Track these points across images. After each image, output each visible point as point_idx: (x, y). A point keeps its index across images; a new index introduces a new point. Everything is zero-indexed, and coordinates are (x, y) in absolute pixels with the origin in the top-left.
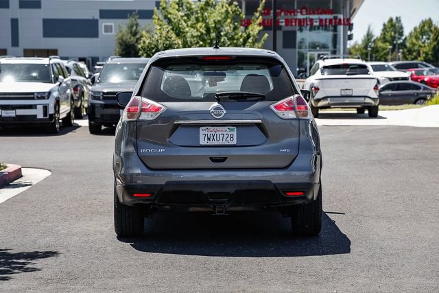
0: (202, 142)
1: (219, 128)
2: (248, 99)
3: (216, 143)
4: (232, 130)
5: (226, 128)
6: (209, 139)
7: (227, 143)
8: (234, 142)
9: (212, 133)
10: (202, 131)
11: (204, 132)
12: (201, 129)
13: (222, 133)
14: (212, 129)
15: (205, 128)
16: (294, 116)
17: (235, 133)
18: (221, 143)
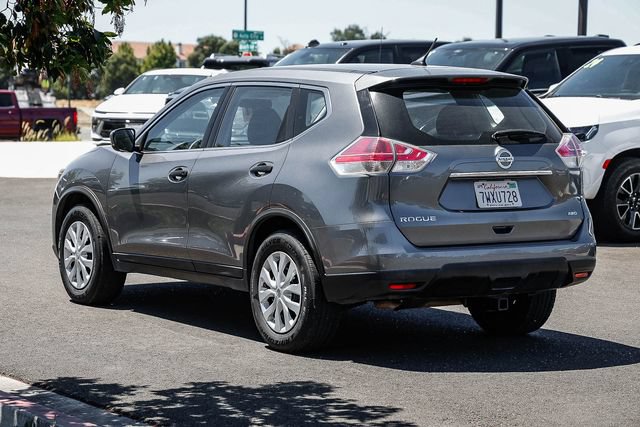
0: (483, 205)
1: (496, 184)
3: (497, 205)
4: (513, 186)
5: (505, 183)
6: (488, 199)
7: (511, 205)
8: (519, 204)
9: (489, 190)
10: (479, 189)
11: (482, 190)
12: (476, 184)
13: (502, 189)
14: (488, 184)
15: (481, 183)
17: (516, 190)
18: (503, 204)
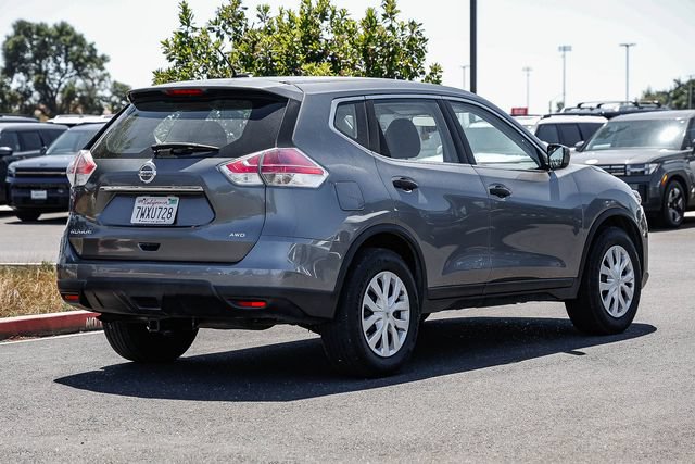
0: (135, 220)
1: (159, 199)
2: (194, 154)
3: (148, 221)
4: (173, 202)
5: (166, 199)
6: (143, 215)
7: (162, 222)
8: (171, 221)
9: (148, 206)
10: (139, 203)
11: (141, 205)
12: (138, 199)
13: (161, 205)
14: (149, 199)
15: (142, 198)
16: (260, 182)
17: (175, 206)
18: (155, 221)
